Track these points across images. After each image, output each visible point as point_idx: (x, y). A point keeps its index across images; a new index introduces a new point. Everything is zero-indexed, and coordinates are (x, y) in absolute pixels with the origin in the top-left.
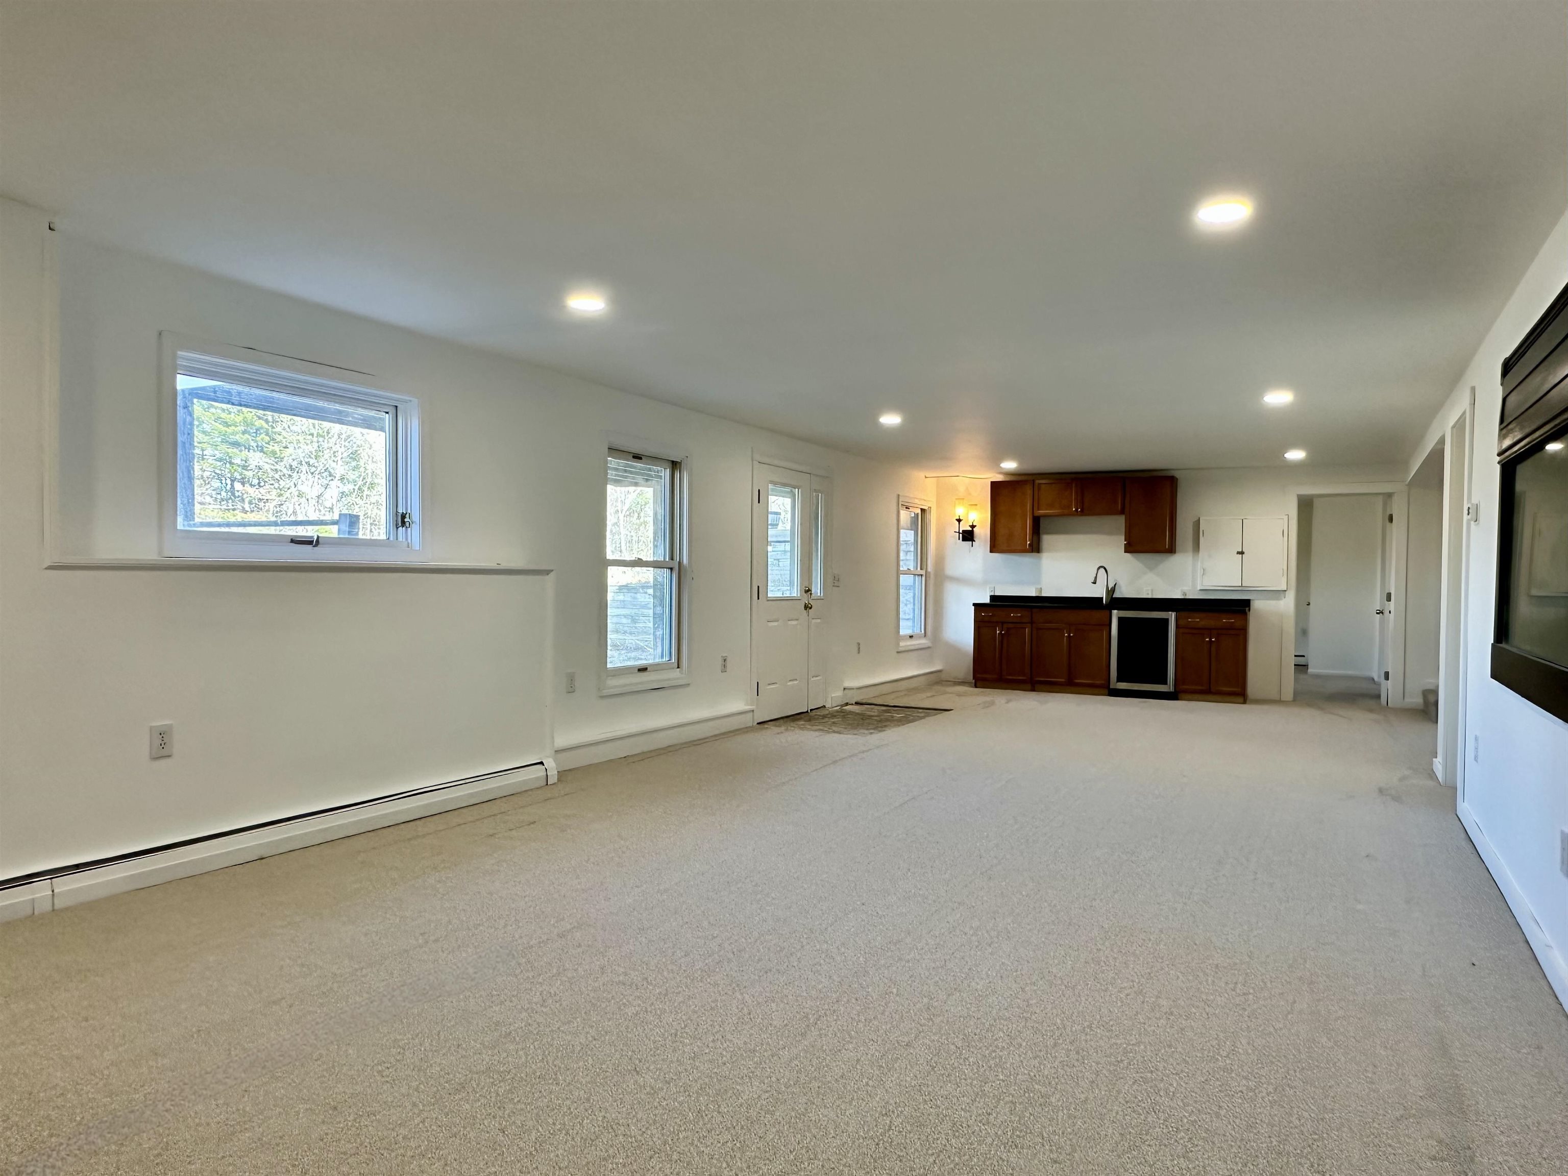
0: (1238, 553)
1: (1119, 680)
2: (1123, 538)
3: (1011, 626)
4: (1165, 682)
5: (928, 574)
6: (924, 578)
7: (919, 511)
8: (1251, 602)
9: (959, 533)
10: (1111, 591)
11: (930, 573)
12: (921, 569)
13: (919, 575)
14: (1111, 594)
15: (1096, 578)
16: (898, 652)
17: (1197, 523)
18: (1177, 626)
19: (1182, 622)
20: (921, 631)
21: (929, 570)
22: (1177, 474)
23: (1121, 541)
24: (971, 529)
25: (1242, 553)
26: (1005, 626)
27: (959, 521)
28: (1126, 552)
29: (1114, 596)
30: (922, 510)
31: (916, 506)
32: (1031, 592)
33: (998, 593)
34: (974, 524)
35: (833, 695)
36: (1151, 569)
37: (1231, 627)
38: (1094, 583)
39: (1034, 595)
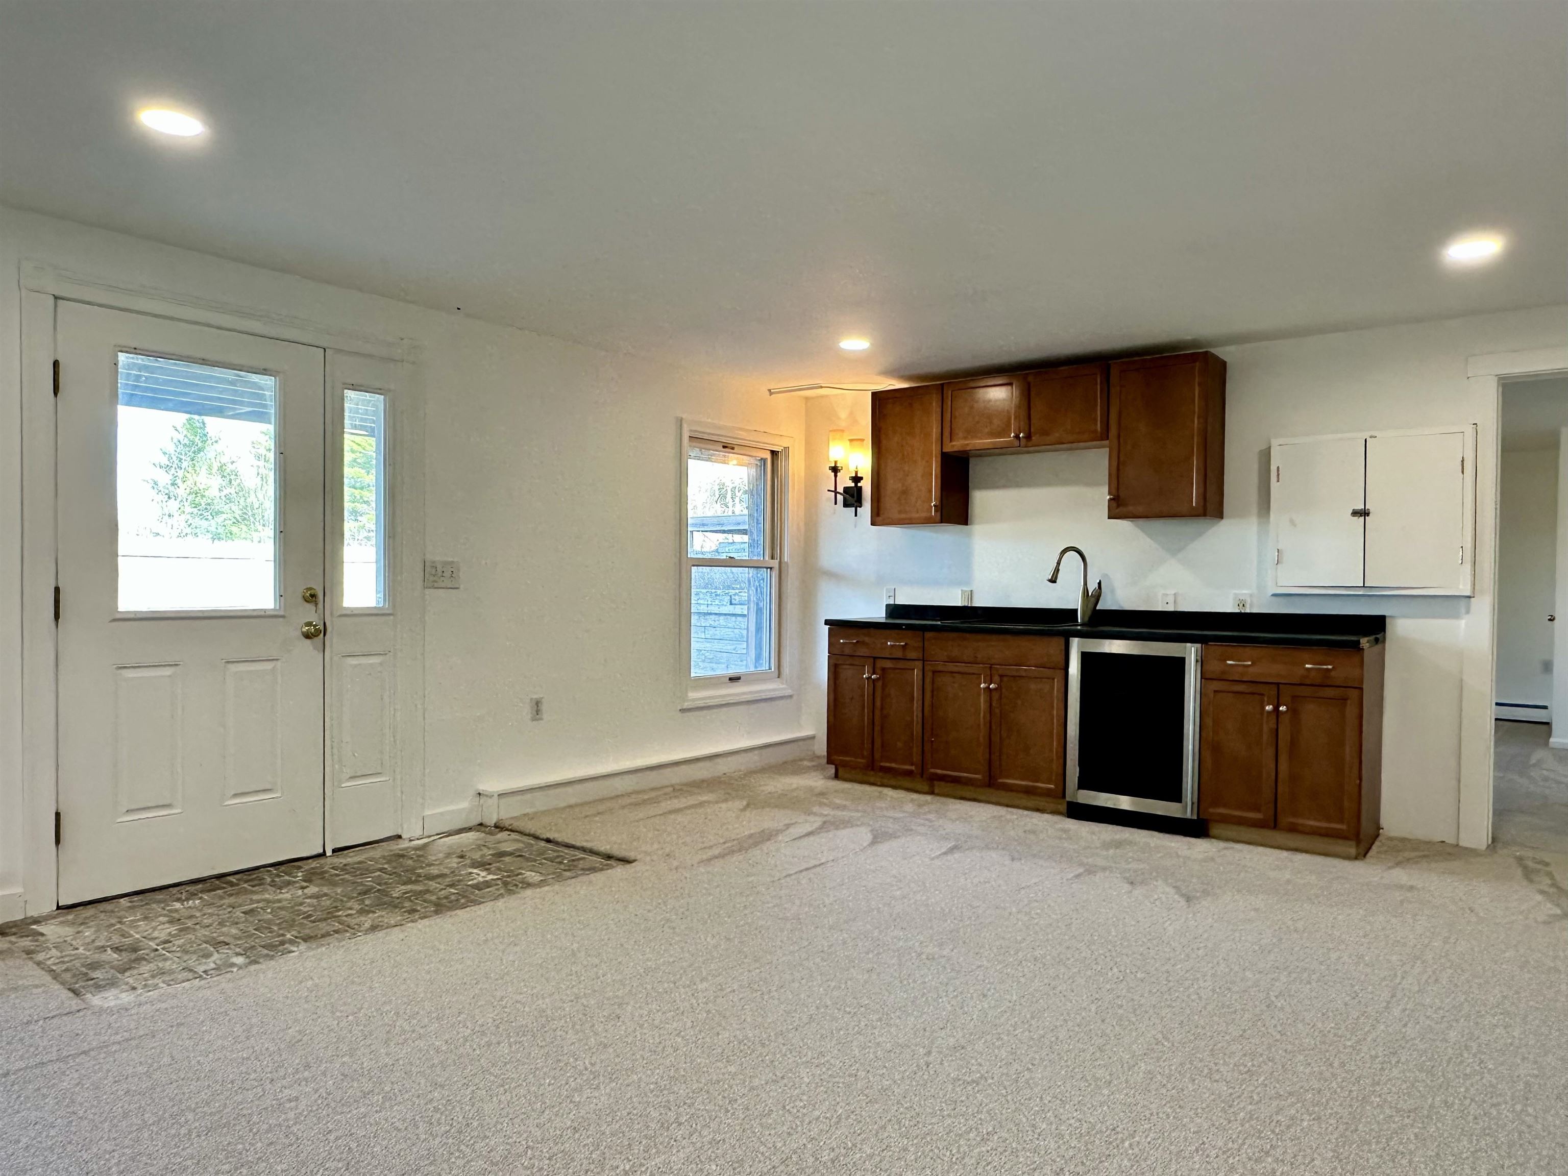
0: (1355, 513)
1: (1083, 784)
2: (1106, 489)
3: (888, 664)
4: (1176, 796)
5: (783, 565)
6: (775, 574)
7: (768, 456)
8: (1388, 621)
9: (836, 492)
10: (1092, 598)
11: (787, 563)
12: (772, 558)
13: (767, 568)
14: (1093, 600)
15: (1057, 570)
16: (683, 711)
17: (1266, 456)
18: (1205, 677)
19: (1215, 667)
20: (770, 669)
21: (786, 558)
22: (1221, 352)
23: (1102, 495)
24: (853, 485)
25: (1364, 513)
26: (880, 664)
27: (835, 470)
28: (1113, 515)
29: (1098, 608)
30: (774, 453)
31: (761, 446)
32: (953, 598)
33: (902, 600)
34: (859, 475)
35: (427, 812)
36: (1174, 552)
37: (1324, 682)
38: (1053, 580)
39: (959, 603)
